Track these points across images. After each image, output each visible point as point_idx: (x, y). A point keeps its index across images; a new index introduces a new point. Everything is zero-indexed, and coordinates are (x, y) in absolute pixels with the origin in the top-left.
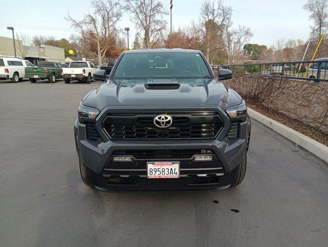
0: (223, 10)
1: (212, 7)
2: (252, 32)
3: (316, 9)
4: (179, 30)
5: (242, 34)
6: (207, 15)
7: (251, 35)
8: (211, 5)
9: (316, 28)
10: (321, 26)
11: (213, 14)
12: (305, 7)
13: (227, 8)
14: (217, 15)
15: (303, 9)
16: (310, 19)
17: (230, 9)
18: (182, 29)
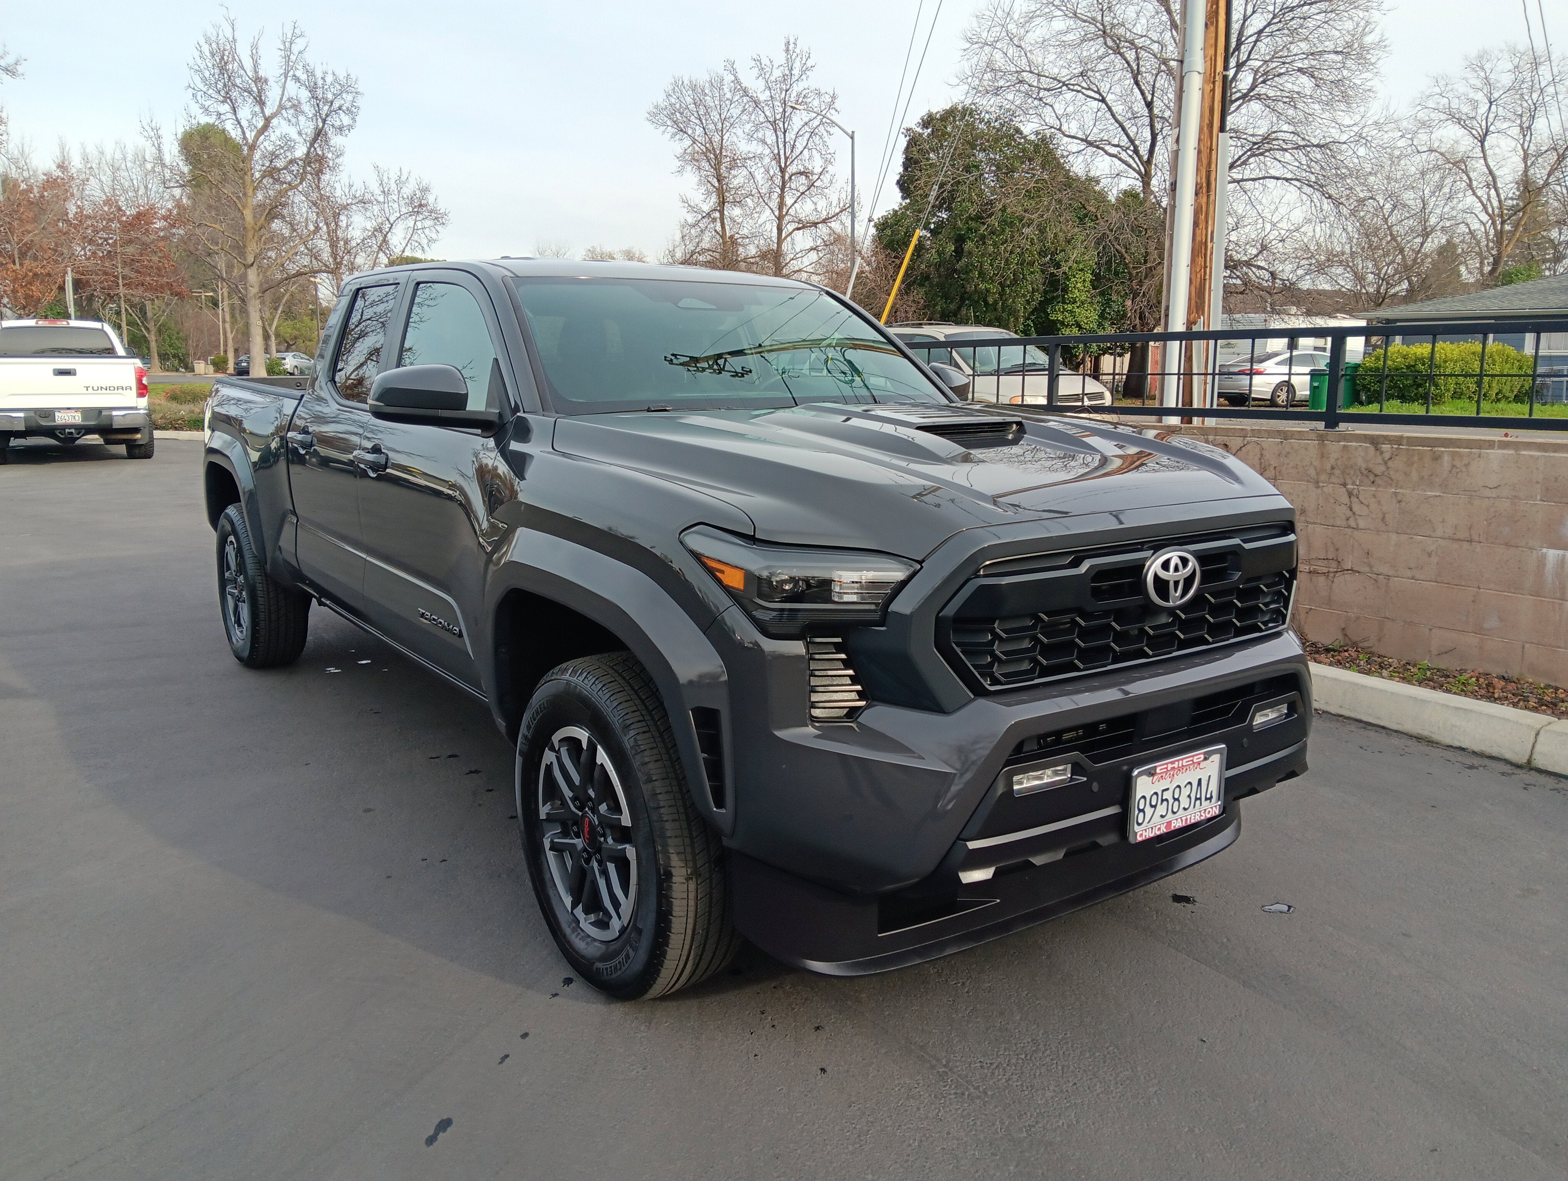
0: (313, 89)
1: (248, 64)
2: (441, 207)
3: (699, 131)
4: (61, 167)
5: (396, 208)
6: (227, 98)
7: (438, 218)
8: (244, 53)
9: (706, 208)
10: (722, 202)
11: (262, 103)
12: (654, 116)
13: (329, 79)
14: (281, 107)
15: (650, 127)
16: (681, 170)
17: (345, 87)
18: (76, 163)
